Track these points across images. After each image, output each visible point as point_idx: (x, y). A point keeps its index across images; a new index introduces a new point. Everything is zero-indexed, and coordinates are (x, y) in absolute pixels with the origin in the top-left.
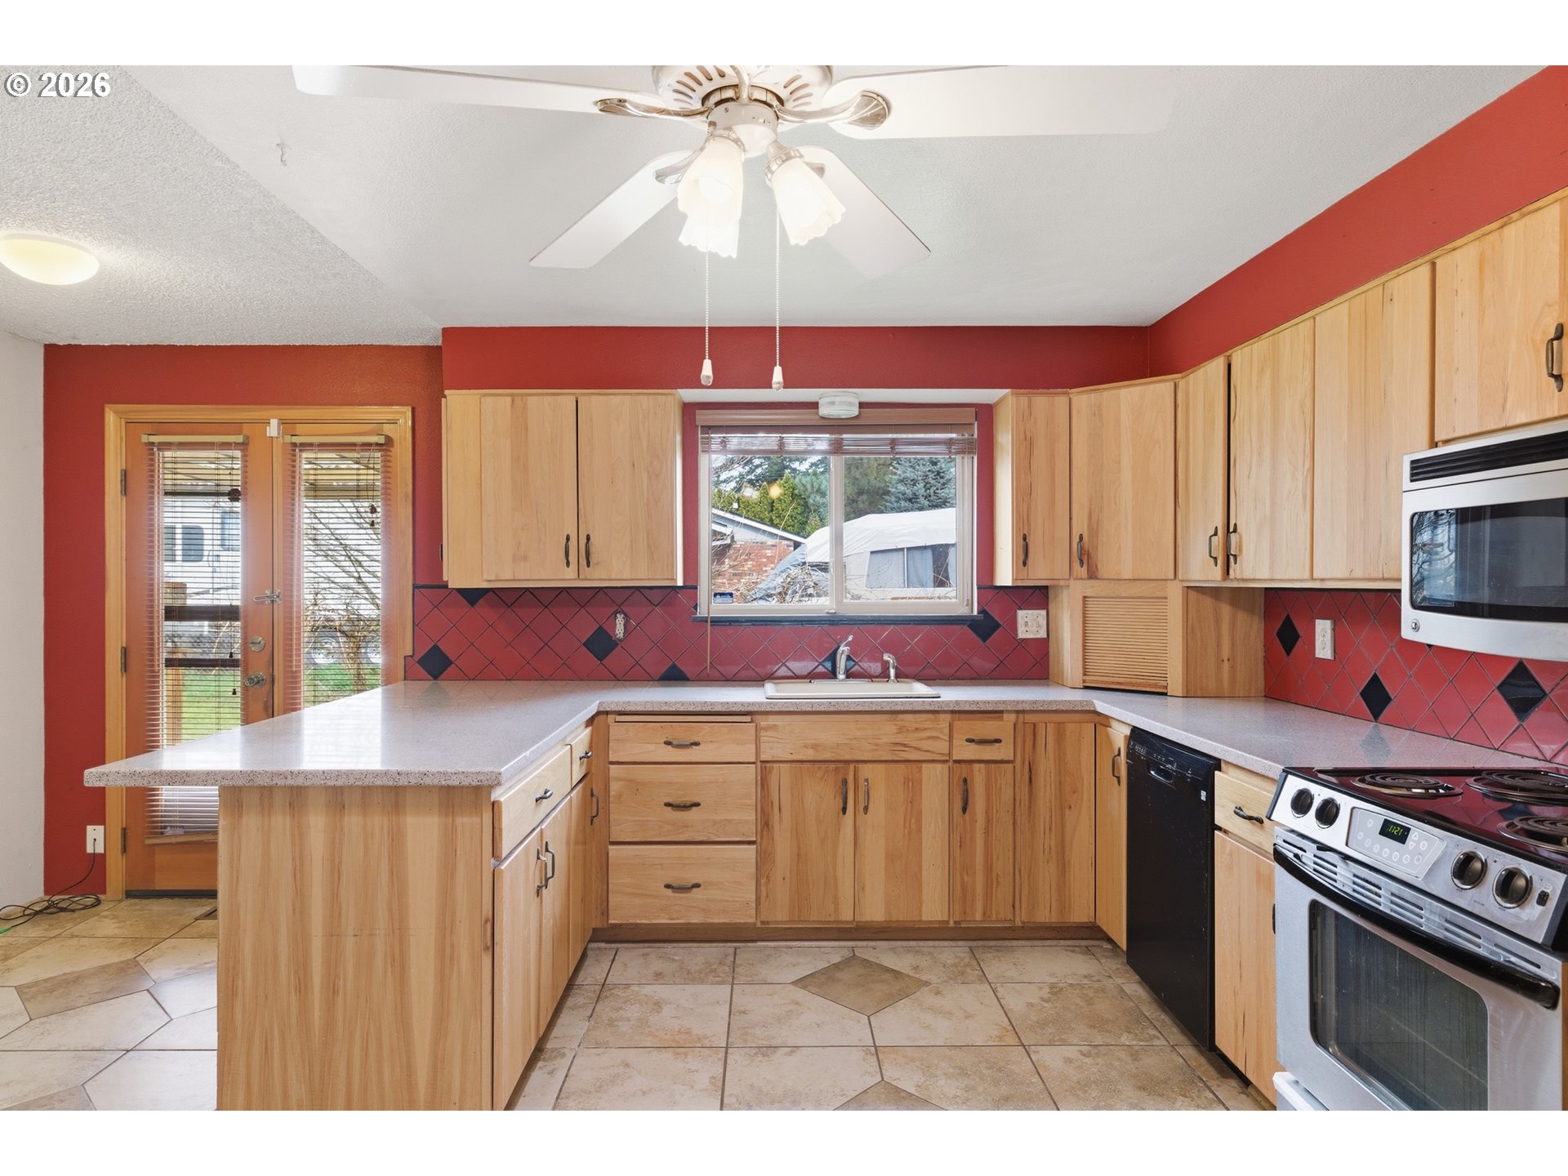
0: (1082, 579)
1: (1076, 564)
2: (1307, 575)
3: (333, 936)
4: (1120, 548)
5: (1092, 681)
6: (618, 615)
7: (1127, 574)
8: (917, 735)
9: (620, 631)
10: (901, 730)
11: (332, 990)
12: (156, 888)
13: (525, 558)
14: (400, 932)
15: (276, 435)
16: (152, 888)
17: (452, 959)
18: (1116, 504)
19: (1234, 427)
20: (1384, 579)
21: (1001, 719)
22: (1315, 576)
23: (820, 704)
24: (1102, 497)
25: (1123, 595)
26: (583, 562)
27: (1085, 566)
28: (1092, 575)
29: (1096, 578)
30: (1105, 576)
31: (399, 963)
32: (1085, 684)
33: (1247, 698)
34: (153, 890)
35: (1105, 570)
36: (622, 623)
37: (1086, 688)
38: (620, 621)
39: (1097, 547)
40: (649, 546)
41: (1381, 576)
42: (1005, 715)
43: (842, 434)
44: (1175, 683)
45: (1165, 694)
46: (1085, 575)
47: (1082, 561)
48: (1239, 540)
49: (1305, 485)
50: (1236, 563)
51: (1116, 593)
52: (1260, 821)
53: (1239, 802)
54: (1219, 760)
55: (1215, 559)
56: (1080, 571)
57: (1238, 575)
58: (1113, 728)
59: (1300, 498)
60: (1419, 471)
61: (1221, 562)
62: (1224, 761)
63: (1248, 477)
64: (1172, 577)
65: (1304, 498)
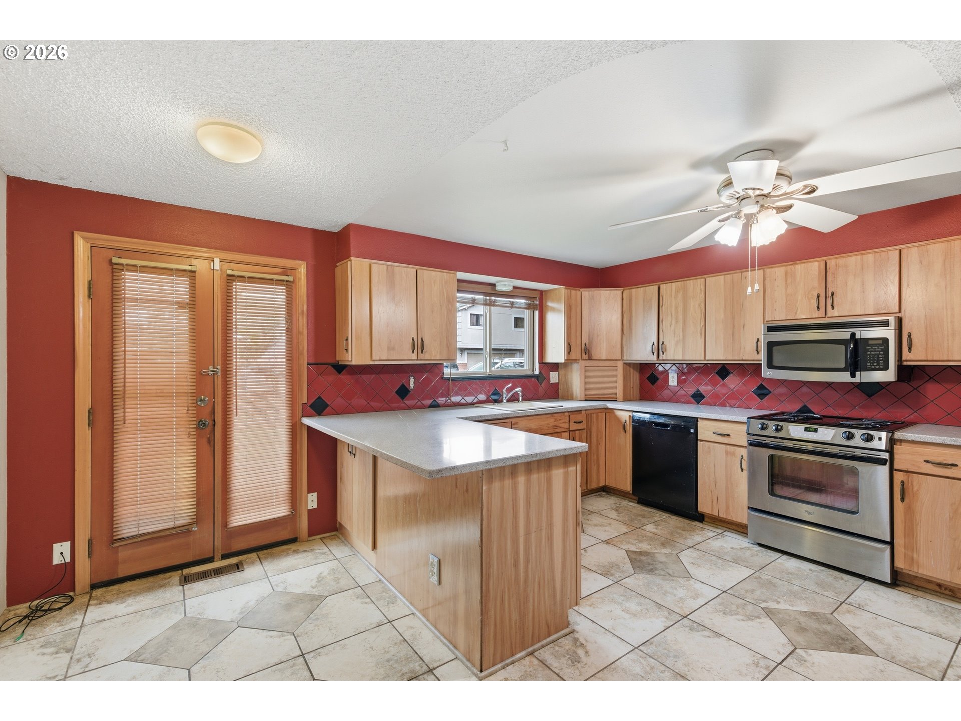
0: (587, 360)
1: (583, 355)
2: (703, 359)
3: (527, 533)
4: (601, 348)
5: (588, 398)
6: (411, 377)
7: (604, 357)
8: (560, 421)
9: (412, 385)
10: (556, 420)
11: (527, 561)
12: (119, 577)
13: (394, 349)
14: (550, 525)
15: (218, 269)
16: (116, 577)
17: (567, 533)
18: (599, 331)
19: (662, 310)
20: (742, 360)
21: (581, 413)
22: (706, 359)
23: (544, 411)
24: (594, 329)
25: (601, 365)
26: (420, 351)
27: (587, 355)
28: (590, 359)
29: (591, 360)
31: (550, 538)
33: (636, 400)
34: (117, 579)
35: (594, 358)
36: (413, 381)
37: (585, 400)
38: (412, 380)
39: (592, 348)
40: (447, 344)
42: (582, 411)
43: (491, 297)
44: (620, 395)
45: (616, 400)
46: (587, 358)
47: (585, 353)
48: (665, 347)
49: (701, 330)
50: (663, 354)
51: (598, 365)
52: (728, 435)
53: (714, 431)
54: (697, 418)
55: (653, 353)
56: (586, 357)
57: (664, 359)
58: (618, 413)
59: (699, 335)
60: (771, 329)
61: (656, 354)
62: (701, 418)
63: (670, 326)
64: (620, 358)
65: (701, 334)
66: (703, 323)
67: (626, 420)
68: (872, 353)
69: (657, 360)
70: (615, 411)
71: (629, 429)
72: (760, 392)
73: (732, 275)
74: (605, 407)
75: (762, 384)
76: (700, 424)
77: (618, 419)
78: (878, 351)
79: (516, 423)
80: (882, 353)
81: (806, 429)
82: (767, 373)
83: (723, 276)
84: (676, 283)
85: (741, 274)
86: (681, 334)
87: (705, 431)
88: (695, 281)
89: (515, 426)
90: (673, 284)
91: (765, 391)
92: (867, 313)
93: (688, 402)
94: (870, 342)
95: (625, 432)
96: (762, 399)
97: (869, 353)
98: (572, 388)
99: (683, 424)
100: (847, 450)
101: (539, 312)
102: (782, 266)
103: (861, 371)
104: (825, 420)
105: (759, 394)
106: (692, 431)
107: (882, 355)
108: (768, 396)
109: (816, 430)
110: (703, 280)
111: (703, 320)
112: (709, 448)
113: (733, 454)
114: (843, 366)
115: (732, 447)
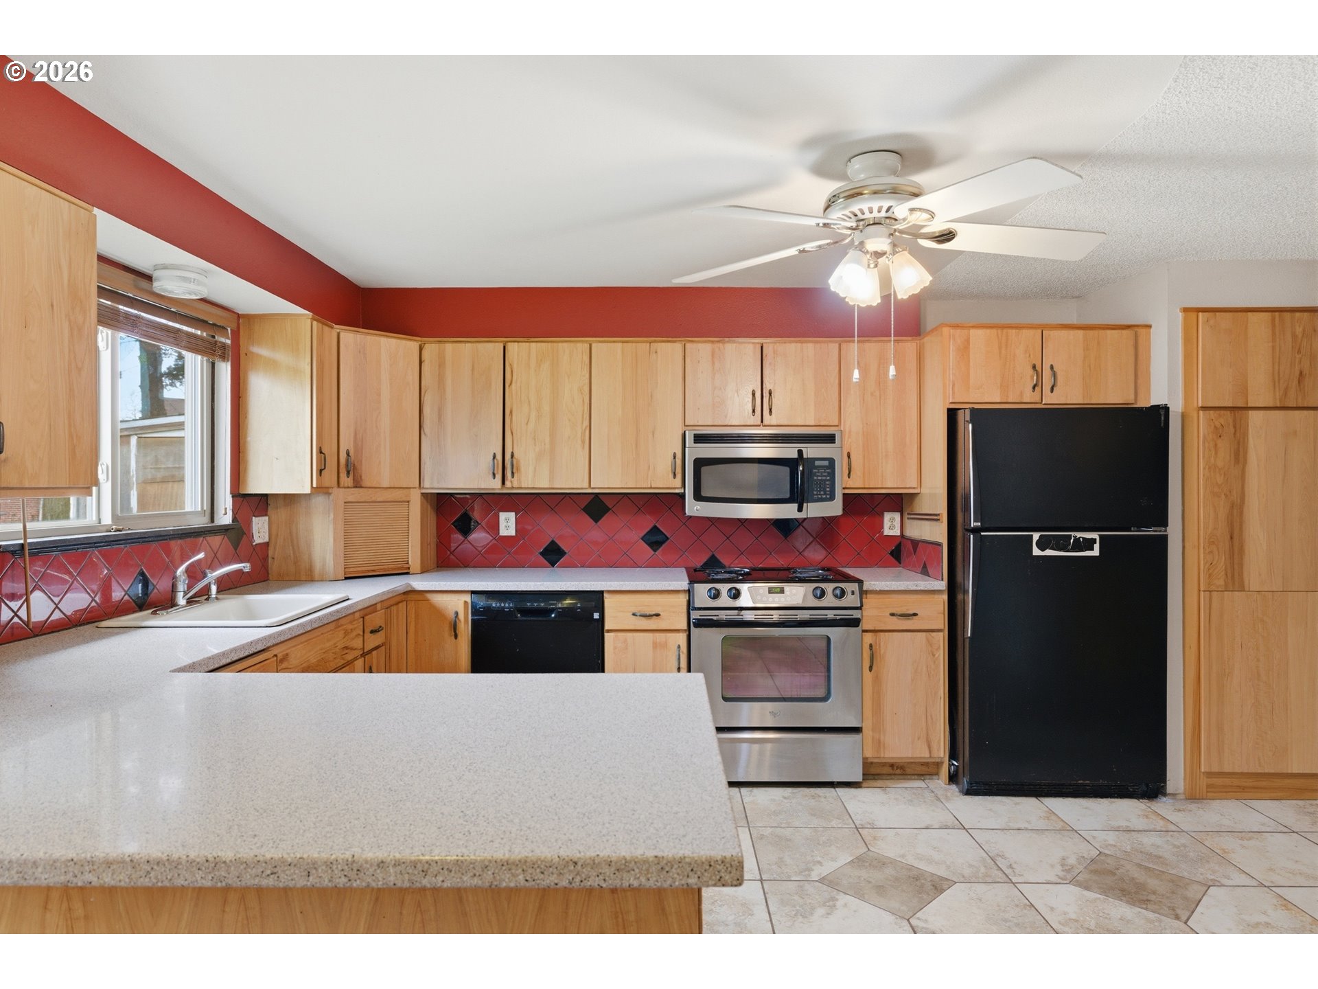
0: (348, 487)
1: (342, 475)
2: (586, 485)
4: (380, 462)
5: (351, 572)
7: (386, 484)
8: (352, 636)
10: (346, 634)
18: (377, 427)
19: (510, 393)
22: (592, 486)
24: (366, 421)
25: (378, 500)
27: (351, 477)
28: (357, 485)
29: (361, 487)
30: (368, 484)
32: (346, 576)
35: (366, 483)
37: (346, 578)
39: (361, 462)
41: (649, 486)
44: (415, 560)
45: (411, 573)
46: (350, 484)
47: (348, 473)
48: (517, 461)
49: (583, 434)
50: (513, 476)
51: (374, 499)
52: (658, 615)
53: (634, 610)
54: (602, 592)
55: (494, 475)
56: (347, 481)
57: (515, 485)
58: (438, 599)
59: (580, 442)
60: (699, 439)
61: (499, 476)
62: (609, 592)
63: (527, 424)
64: (418, 486)
65: (583, 442)
66: (586, 423)
67: (457, 613)
68: (819, 478)
69: (501, 489)
70: (429, 596)
71: (465, 630)
72: (654, 539)
73: (634, 344)
74: (410, 589)
75: (655, 527)
76: (609, 601)
77: (437, 612)
78: (825, 476)
79: (285, 658)
80: (828, 478)
81: (771, 591)
82: (693, 508)
83: (620, 344)
84: (539, 344)
85: (648, 344)
86: (547, 440)
87: (615, 614)
88: (572, 344)
89: (284, 666)
90: (531, 344)
91: (660, 538)
92: (807, 424)
93: (535, 565)
94: (817, 463)
95: (456, 637)
96: (655, 551)
97: (815, 478)
98: (310, 555)
99: (579, 605)
100: (820, 613)
101: (231, 362)
102: (705, 342)
103: (807, 503)
104: (755, 574)
105: (652, 543)
106: (596, 616)
107: (828, 480)
108: (663, 546)
109: (782, 591)
110: (587, 346)
111: (587, 416)
112: (625, 641)
113: (664, 645)
114: (788, 496)
115: (662, 635)
